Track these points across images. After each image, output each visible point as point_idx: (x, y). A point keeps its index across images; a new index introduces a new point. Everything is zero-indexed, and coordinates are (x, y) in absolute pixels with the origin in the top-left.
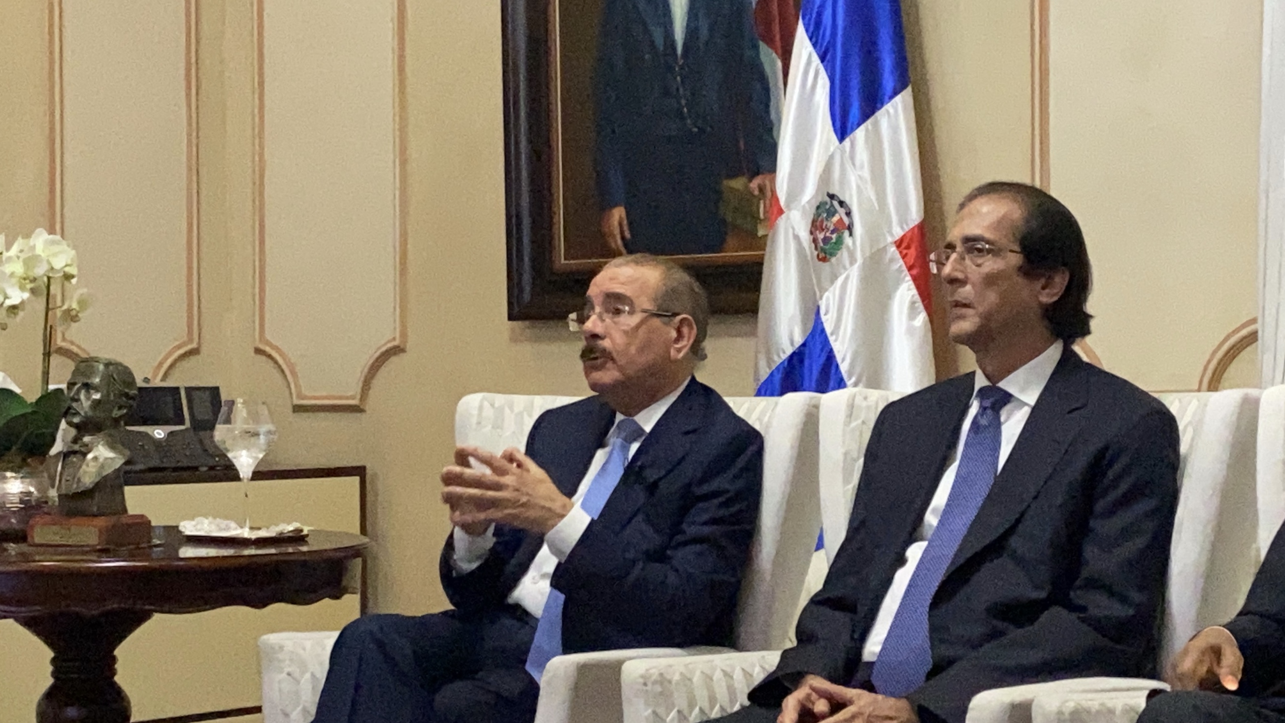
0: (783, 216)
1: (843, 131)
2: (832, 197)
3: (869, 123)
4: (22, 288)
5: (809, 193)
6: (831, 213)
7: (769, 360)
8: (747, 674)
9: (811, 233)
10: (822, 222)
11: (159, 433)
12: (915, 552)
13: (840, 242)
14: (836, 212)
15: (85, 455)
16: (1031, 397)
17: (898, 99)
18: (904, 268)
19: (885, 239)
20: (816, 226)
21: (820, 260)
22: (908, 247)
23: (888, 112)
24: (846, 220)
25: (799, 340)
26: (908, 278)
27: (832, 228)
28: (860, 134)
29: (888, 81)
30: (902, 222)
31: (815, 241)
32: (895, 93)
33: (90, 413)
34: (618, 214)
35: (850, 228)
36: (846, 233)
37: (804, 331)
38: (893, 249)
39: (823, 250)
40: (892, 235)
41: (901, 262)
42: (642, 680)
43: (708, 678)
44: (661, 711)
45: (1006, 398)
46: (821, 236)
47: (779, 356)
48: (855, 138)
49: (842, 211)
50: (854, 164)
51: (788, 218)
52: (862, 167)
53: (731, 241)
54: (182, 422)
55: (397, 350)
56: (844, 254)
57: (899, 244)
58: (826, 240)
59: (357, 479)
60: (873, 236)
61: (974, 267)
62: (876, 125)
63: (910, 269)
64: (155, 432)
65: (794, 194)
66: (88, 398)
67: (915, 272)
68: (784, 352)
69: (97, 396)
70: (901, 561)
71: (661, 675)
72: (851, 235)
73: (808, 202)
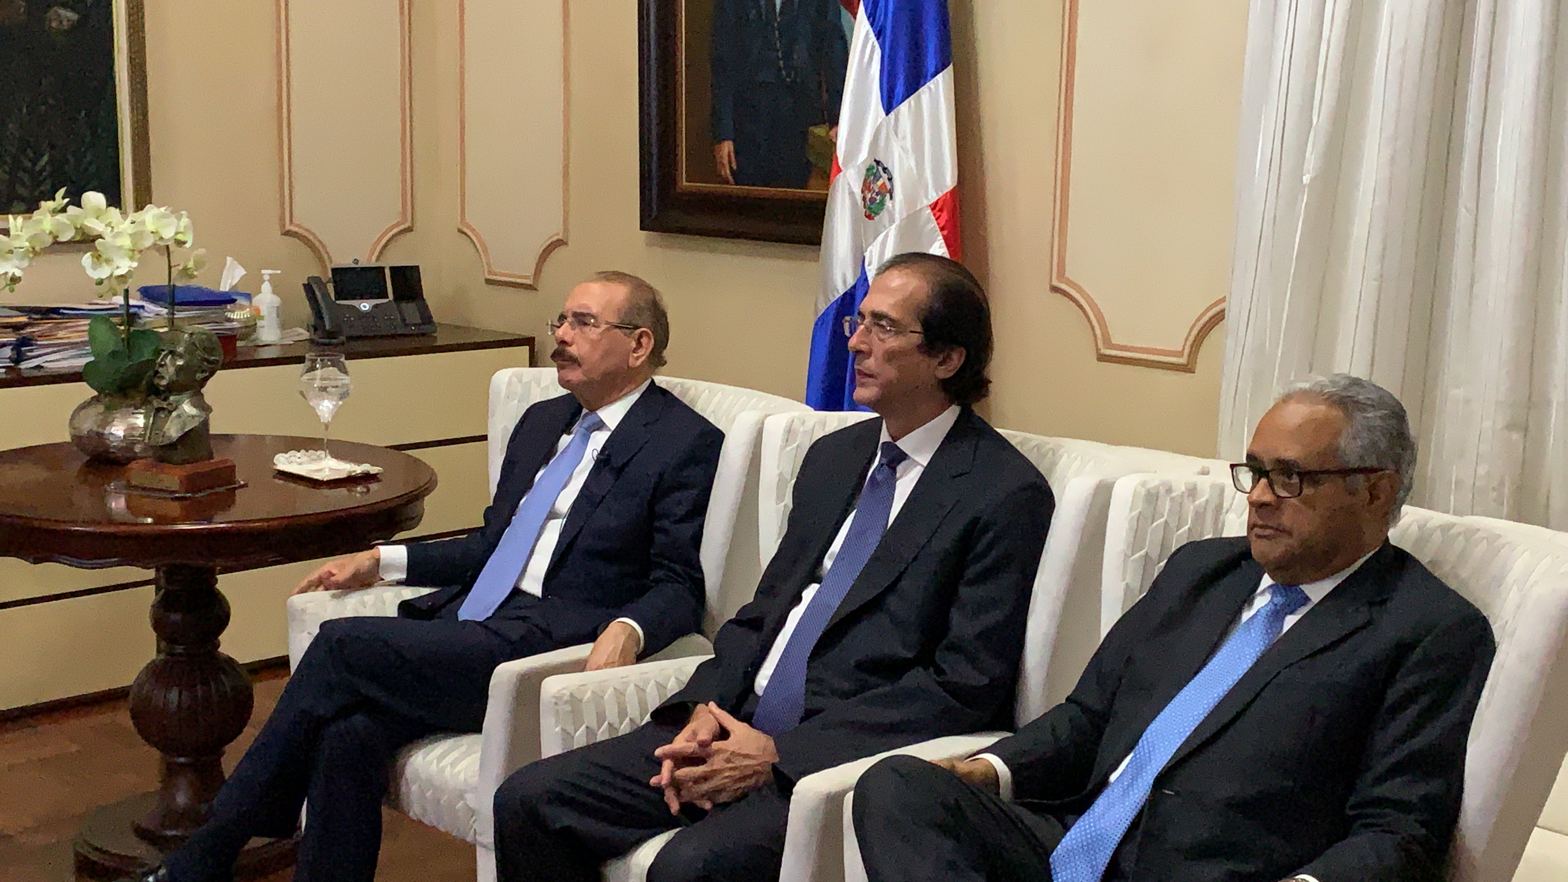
0: (841, 174)
1: (889, 104)
2: (878, 163)
3: (912, 98)
5: (863, 156)
6: (877, 177)
7: (826, 298)
9: (863, 192)
10: (870, 183)
11: (365, 306)
12: (810, 593)
13: (882, 203)
14: (881, 177)
15: (170, 412)
16: (923, 459)
17: (939, 77)
18: (938, 229)
19: (922, 203)
20: (866, 187)
21: (867, 217)
22: (941, 210)
23: (930, 89)
24: (889, 187)
25: (851, 282)
26: (941, 237)
27: (877, 190)
28: (904, 108)
29: (931, 62)
30: (937, 186)
31: (864, 199)
32: (936, 73)
33: (175, 378)
34: (727, 147)
35: (891, 192)
36: (888, 195)
37: (855, 275)
38: (929, 211)
39: (870, 208)
40: (929, 200)
41: (935, 223)
42: (554, 700)
43: (619, 694)
44: (570, 729)
45: (902, 456)
46: (869, 196)
47: (834, 296)
48: (898, 112)
49: (885, 176)
50: (897, 134)
51: (845, 176)
52: (904, 138)
54: (386, 296)
55: (560, 243)
56: (884, 215)
57: (934, 207)
58: (872, 200)
59: (526, 348)
60: (911, 200)
62: (919, 102)
63: (942, 229)
64: (361, 306)
65: (852, 154)
67: (945, 232)
68: (838, 292)
70: (798, 599)
71: (571, 695)
72: (891, 198)
73: (863, 162)
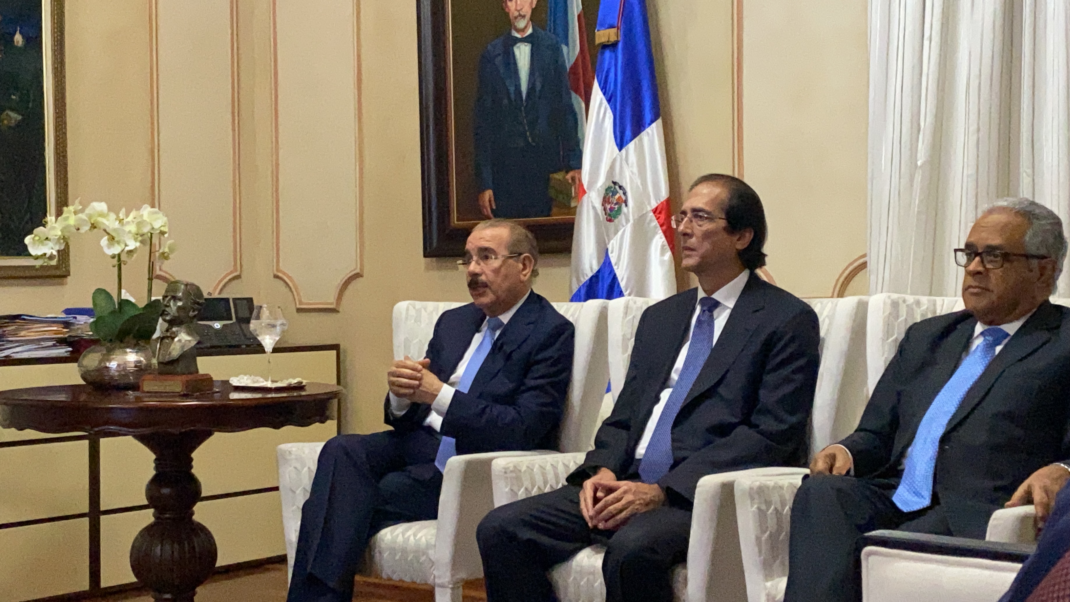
0: (586, 195)
1: (621, 144)
2: (615, 183)
3: (636, 140)
4: (136, 240)
5: (602, 181)
6: (614, 193)
7: (578, 280)
8: (566, 466)
9: (603, 205)
10: (609, 199)
11: (217, 325)
12: (665, 394)
13: (620, 209)
14: (617, 192)
15: (173, 338)
16: (731, 304)
17: (654, 125)
18: (658, 226)
19: (647, 208)
20: (605, 201)
21: (608, 221)
22: (660, 213)
23: (648, 133)
24: (624, 198)
25: (596, 268)
26: (660, 231)
27: (615, 202)
28: (631, 146)
29: (648, 116)
30: (656, 198)
31: (605, 209)
32: (652, 122)
33: (176, 314)
34: (488, 194)
35: (626, 202)
36: (624, 205)
37: (599, 262)
38: (652, 214)
39: (609, 215)
40: (651, 207)
41: (656, 221)
42: (503, 470)
43: (542, 468)
44: (515, 488)
45: (717, 304)
46: (608, 207)
47: (584, 279)
48: (628, 148)
49: (621, 192)
50: (628, 164)
51: (589, 197)
52: (632, 167)
53: (555, 210)
54: (231, 319)
55: (357, 276)
56: (622, 218)
57: (655, 211)
58: (611, 209)
59: (334, 352)
60: (640, 205)
61: (698, 227)
62: (641, 140)
63: (661, 226)
64: (215, 325)
65: (592, 182)
66: (175, 305)
67: (664, 228)
68: (587, 276)
69: (180, 304)
70: (657, 399)
71: (515, 467)
72: (626, 205)
73: (601, 187)
